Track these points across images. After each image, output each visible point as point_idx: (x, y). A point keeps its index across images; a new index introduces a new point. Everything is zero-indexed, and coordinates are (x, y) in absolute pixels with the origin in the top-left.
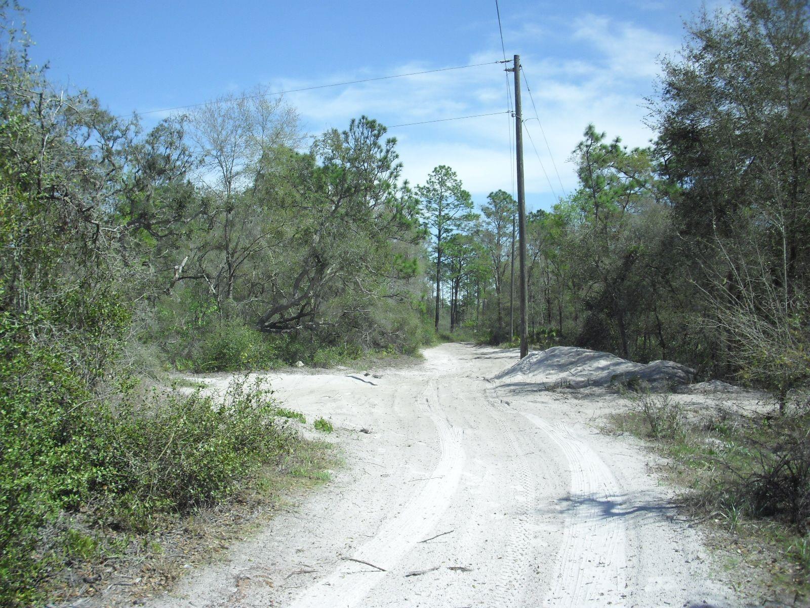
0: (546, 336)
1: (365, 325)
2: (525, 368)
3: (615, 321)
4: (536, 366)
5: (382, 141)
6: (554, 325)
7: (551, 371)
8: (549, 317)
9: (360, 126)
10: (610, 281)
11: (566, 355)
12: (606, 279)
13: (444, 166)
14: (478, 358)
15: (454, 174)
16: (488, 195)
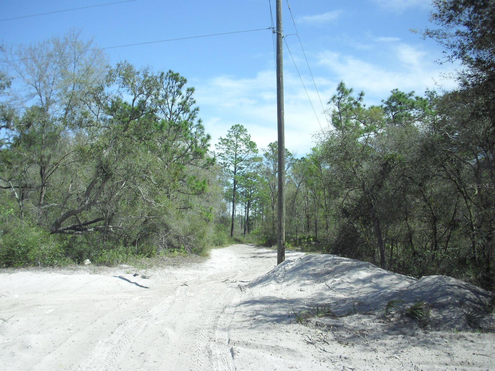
0: (306, 241)
1: (162, 230)
2: (280, 276)
4: (290, 275)
5: (183, 90)
6: (311, 233)
7: (307, 282)
8: (308, 228)
9: (168, 78)
10: (367, 188)
11: (322, 263)
12: (363, 186)
13: (239, 125)
14: (254, 257)
15: (246, 130)
16: (269, 144)
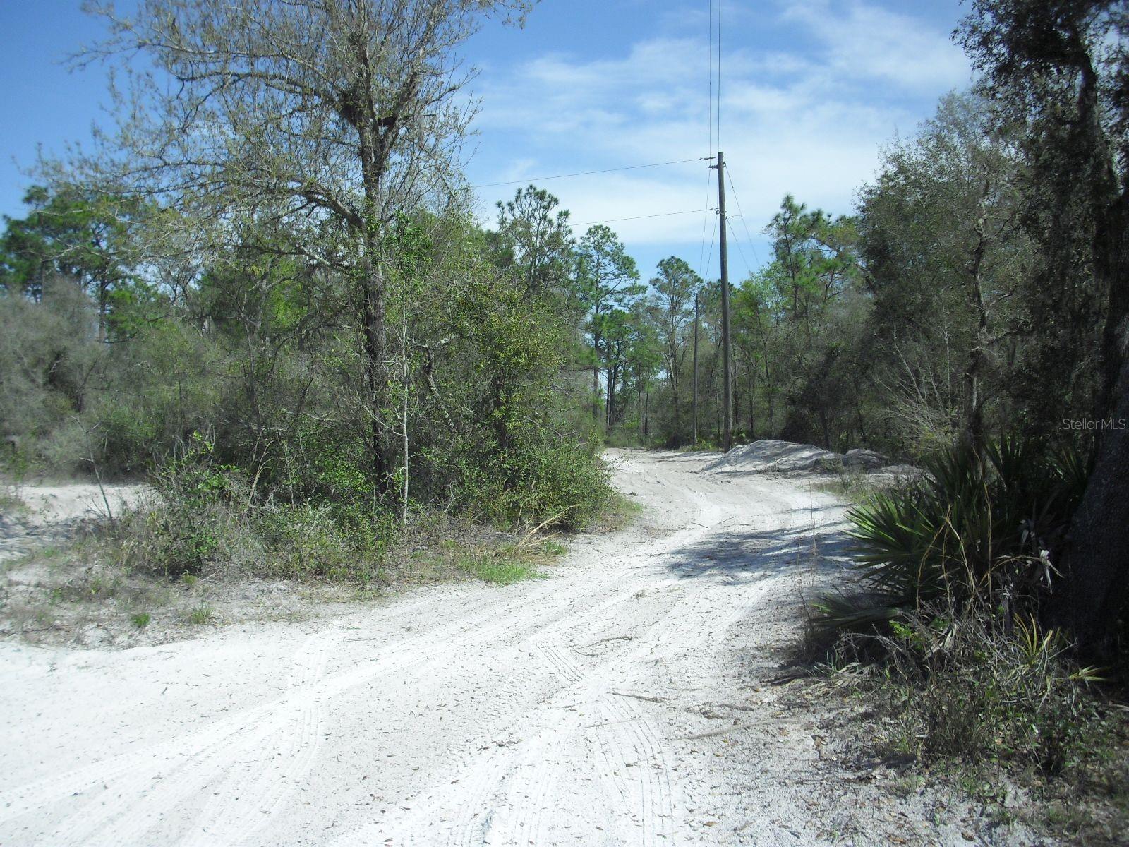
2: (732, 460)
3: (817, 415)
4: (742, 458)
5: (553, 214)
6: (743, 425)
7: (758, 462)
8: (736, 415)
9: (528, 197)
10: (812, 376)
11: (771, 447)
12: (808, 375)
13: (601, 226)
15: (614, 235)
16: (658, 263)
